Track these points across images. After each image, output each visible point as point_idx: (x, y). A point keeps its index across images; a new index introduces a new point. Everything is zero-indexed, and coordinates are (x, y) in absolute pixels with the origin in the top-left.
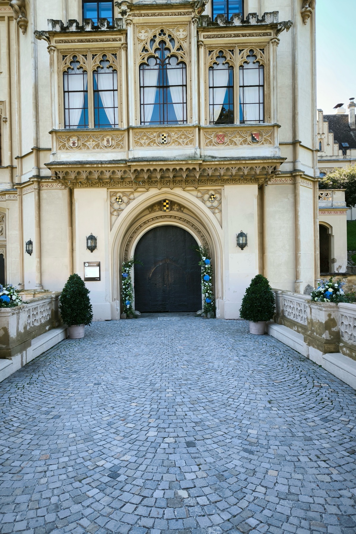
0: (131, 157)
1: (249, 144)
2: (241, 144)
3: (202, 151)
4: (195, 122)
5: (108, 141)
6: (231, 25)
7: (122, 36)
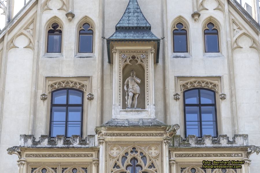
6: (202, 146)
7: (93, 153)
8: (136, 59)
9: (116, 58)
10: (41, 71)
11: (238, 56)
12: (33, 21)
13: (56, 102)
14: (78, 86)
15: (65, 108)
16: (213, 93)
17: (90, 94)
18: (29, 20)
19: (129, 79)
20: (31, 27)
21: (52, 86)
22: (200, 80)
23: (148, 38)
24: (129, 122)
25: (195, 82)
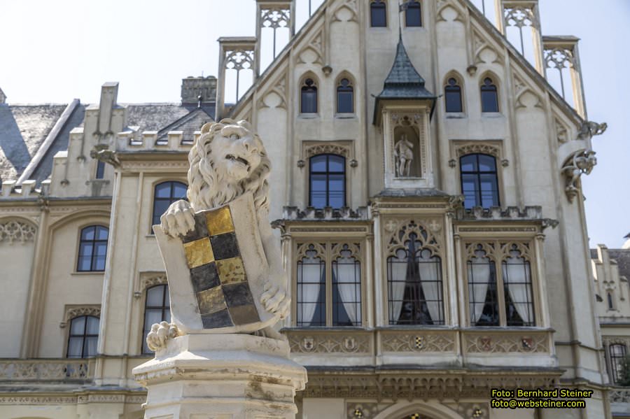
0: (379, 363)
1: (519, 351)
2: (510, 351)
3: (465, 358)
4: (454, 323)
5: (350, 343)
6: (489, 219)
7: (367, 227)
8: (409, 120)
9: (387, 120)
10: (296, 134)
11: (521, 117)
12: (285, 76)
13: (314, 170)
14: (339, 151)
15: (325, 176)
16: (493, 159)
17: (353, 161)
18: (280, 75)
19: (400, 143)
20: (283, 83)
21: (310, 151)
22: (478, 144)
23: (423, 96)
24: (404, 191)
25: (473, 146)
